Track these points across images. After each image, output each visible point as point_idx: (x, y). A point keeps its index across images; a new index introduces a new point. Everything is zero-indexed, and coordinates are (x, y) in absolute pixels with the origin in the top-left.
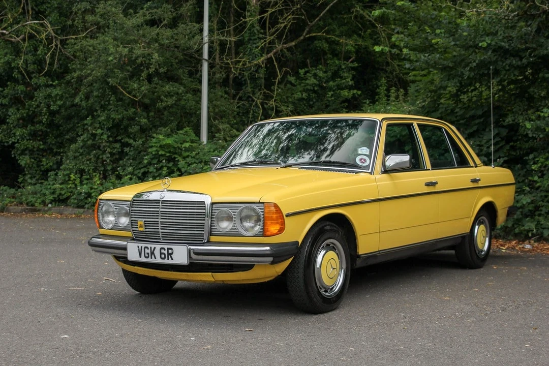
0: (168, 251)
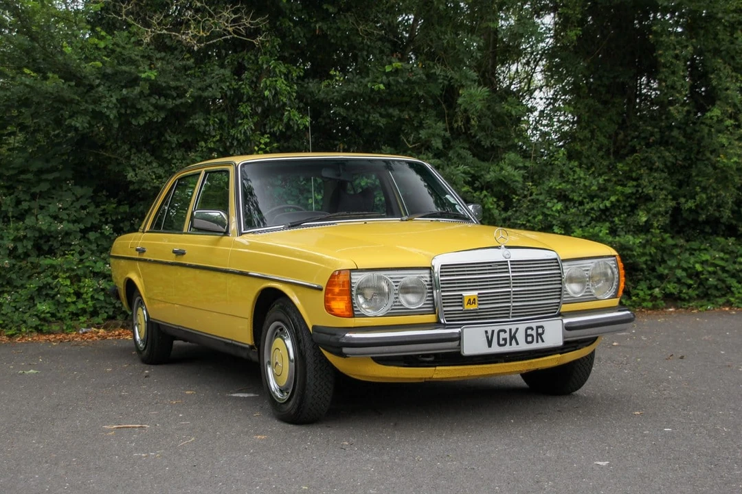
0: (537, 331)
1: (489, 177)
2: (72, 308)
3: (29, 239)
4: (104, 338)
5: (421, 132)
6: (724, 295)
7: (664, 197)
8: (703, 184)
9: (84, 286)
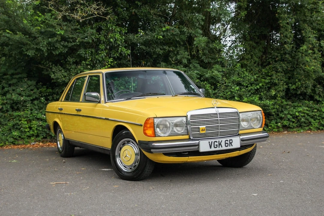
0: (230, 141)
1: (207, 75)
2: (28, 134)
3: (8, 104)
4: (42, 146)
5: (178, 56)
6: (308, 126)
7: (282, 83)
8: (299, 78)
9: (33, 124)
